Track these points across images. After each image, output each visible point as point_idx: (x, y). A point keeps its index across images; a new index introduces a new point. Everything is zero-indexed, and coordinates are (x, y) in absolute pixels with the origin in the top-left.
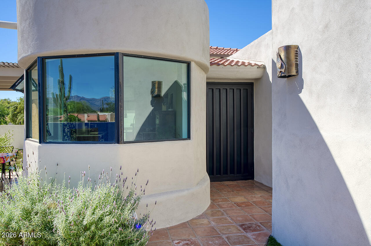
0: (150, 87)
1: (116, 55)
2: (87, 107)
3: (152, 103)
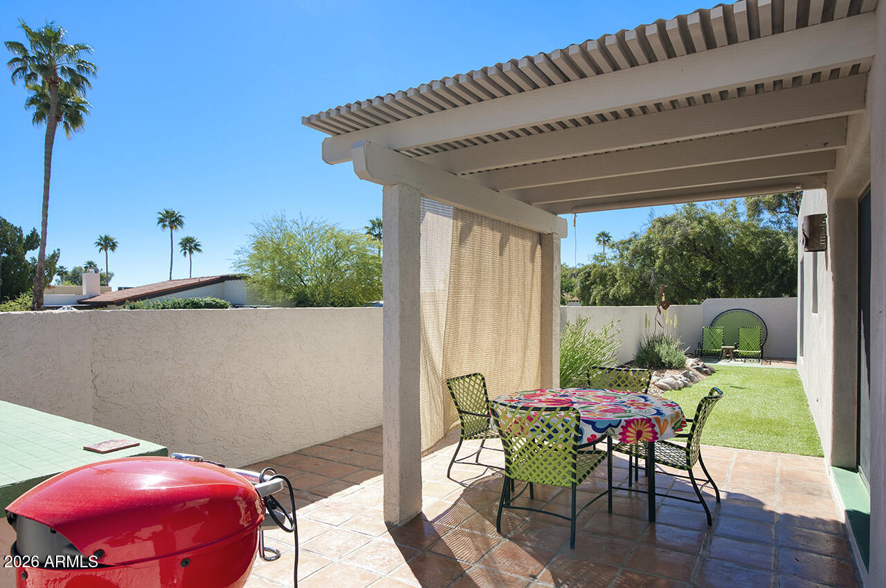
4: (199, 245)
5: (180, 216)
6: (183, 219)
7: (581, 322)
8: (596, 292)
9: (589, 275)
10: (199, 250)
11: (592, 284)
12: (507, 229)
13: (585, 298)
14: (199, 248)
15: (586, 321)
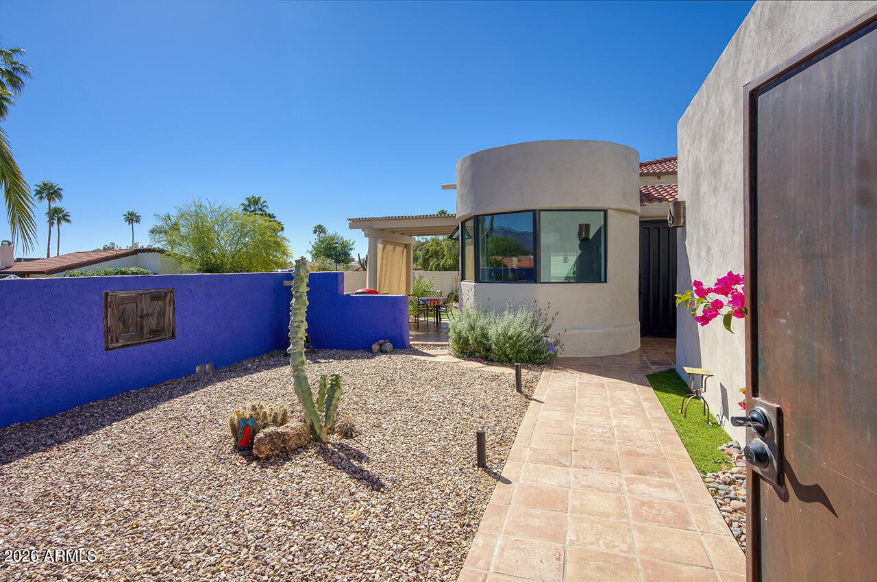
0: (577, 230)
1: (534, 211)
2: (518, 245)
3: (581, 247)
4: (67, 215)
5: (58, 189)
6: (62, 192)
7: (421, 278)
8: (433, 262)
9: (428, 252)
10: (68, 221)
11: (430, 257)
12: (395, 244)
13: (425, 266)
14: (68, 218)
15: (423, 277)
